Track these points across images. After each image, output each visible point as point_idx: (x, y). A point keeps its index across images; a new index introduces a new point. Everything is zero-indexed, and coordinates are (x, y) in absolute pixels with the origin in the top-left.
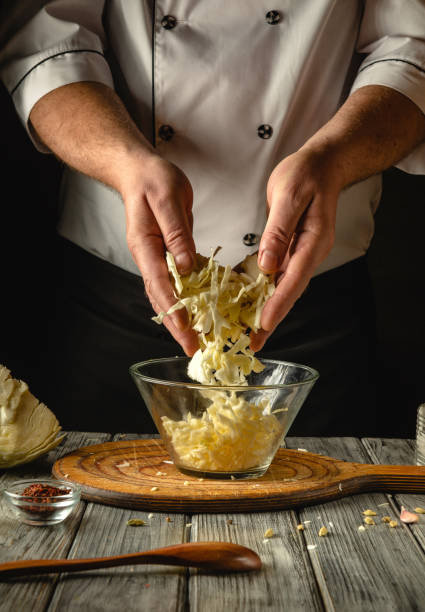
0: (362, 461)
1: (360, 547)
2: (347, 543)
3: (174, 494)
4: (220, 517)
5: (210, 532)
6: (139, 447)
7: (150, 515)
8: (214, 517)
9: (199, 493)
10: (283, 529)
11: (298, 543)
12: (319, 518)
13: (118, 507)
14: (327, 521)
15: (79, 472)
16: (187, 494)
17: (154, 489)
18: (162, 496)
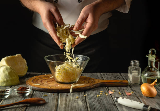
0: (101, 79)
1: (99, 101)
2: (96, 99)
3: (55, 88)
4: (66, 94)
5: (63, 97)
6: (47, 76)
7: (49, 93)
8: (64, 93)
9: (61, 88)
10: (81, 96)
11: (84, 100)
12: (90, 93)
13: (41, 91)
15: (32, 83)
16: (58, 88)
17: (50, 87)
18: (52, 89)
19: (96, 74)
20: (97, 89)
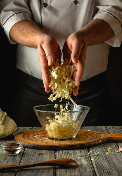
0: (107, 133)
1: (107, 159)
2: (103, 158)
3: (51, 144)
4: (65, 151)
5: (62, 156)
6: (41, 131)
7: (44, 151)
8: (63, 151)
9: (59, 144)
10: (84, 154)
11: (88, 158)
12: (94, 150)
13: (34, 149)
14: (97, 151)
15: (23, 139)
16: (55, 144)
17: (45, 143)
18: (48, 145)
19: (100, 128)
20: (103, 146)
